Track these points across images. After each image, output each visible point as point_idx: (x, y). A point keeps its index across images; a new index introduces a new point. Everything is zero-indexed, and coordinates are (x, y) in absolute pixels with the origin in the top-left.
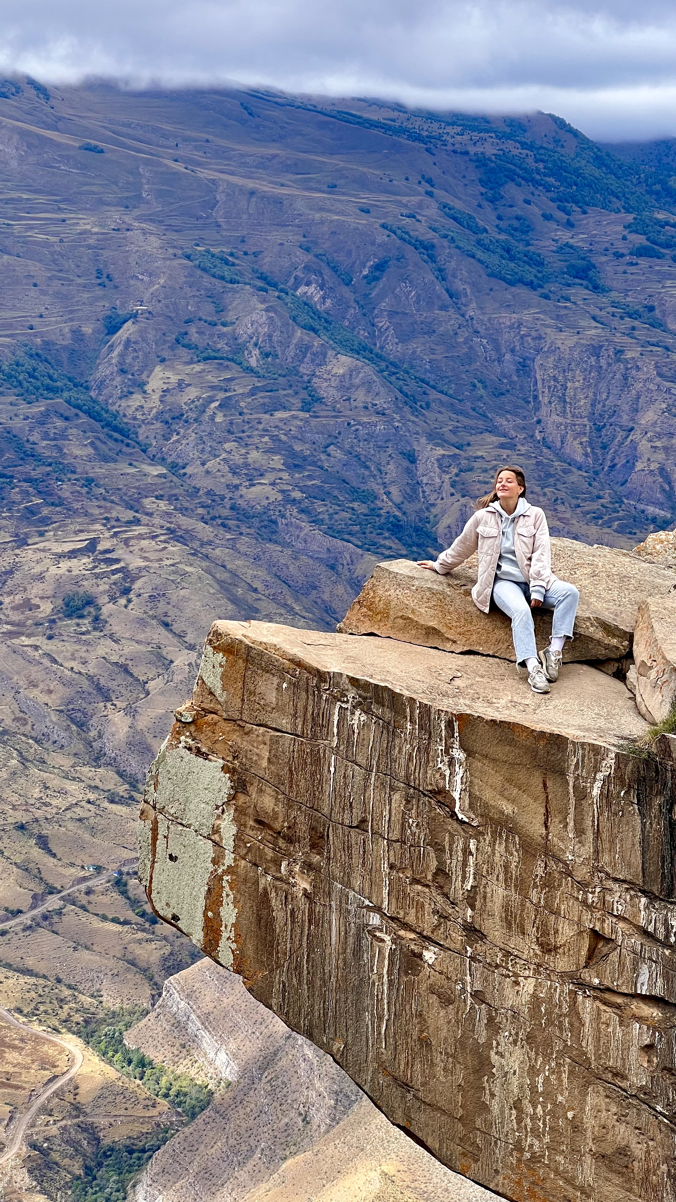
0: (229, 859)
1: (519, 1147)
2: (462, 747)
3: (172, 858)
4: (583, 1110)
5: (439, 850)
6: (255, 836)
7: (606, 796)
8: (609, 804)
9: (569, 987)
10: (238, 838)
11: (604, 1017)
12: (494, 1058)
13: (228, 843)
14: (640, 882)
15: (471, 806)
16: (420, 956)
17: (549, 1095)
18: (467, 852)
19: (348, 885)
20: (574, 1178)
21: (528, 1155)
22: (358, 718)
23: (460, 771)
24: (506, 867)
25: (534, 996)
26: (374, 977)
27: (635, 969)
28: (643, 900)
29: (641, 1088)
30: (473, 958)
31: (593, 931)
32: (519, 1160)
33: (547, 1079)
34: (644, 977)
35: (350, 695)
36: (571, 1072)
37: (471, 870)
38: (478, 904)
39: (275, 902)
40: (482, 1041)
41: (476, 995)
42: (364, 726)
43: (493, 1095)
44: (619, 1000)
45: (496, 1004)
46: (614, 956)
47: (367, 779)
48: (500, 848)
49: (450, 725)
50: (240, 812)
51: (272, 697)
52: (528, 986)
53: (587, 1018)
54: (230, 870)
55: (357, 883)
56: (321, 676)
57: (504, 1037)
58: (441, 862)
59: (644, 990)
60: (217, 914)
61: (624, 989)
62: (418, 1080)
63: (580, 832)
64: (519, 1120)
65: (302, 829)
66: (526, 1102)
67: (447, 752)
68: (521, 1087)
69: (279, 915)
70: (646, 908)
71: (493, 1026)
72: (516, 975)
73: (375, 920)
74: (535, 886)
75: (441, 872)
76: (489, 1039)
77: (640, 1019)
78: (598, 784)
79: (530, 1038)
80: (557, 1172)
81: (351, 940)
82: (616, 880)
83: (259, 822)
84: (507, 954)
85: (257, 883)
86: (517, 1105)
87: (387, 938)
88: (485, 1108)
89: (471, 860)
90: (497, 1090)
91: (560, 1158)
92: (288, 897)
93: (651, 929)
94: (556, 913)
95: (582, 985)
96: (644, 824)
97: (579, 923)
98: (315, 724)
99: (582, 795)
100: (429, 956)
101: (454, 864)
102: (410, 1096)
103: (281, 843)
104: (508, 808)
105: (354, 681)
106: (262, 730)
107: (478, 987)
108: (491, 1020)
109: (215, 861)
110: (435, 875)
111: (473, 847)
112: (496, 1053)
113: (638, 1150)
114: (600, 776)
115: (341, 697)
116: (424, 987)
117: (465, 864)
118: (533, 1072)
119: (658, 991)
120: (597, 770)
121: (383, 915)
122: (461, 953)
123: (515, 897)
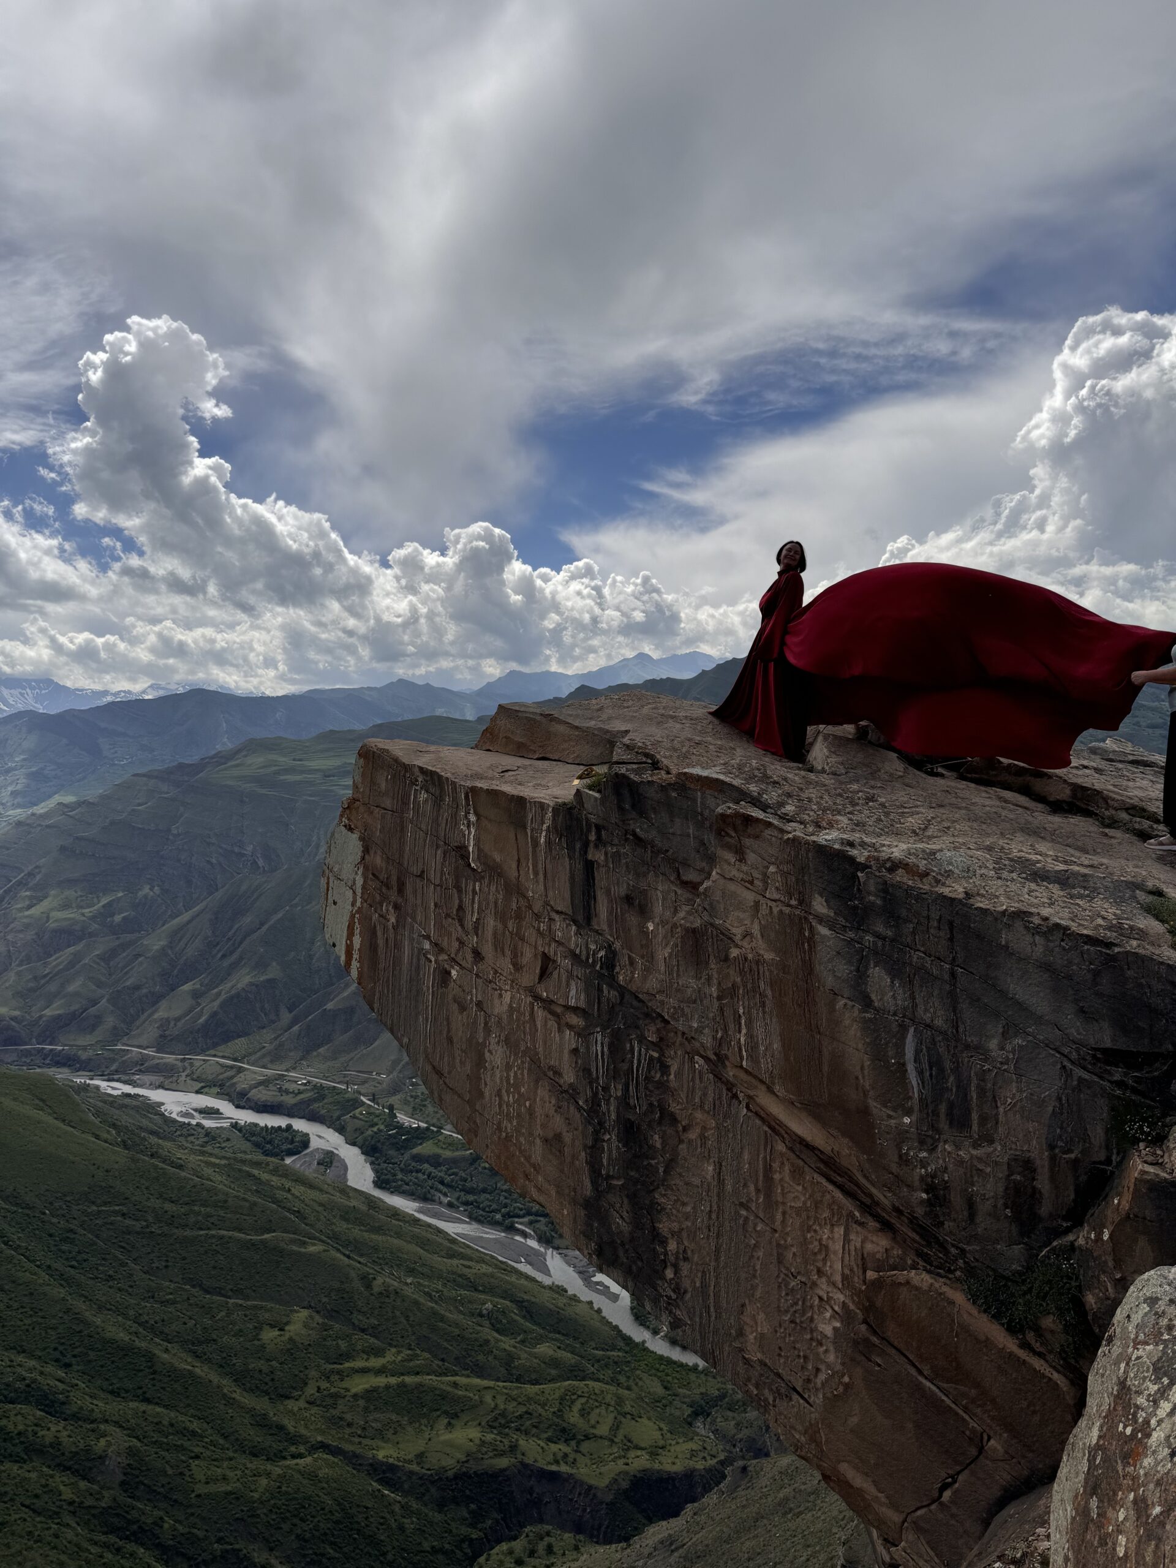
0: (358, 904)
1: (499, 1129)
2: (476, 814)
3: (335, 903)
4: (535, 1100)
5: (460, 891)
6: (373, 884)
7: (549, 842)
8: (551, 850)
9: (530, 999)
10: (364, 887)
11: (550, 1023)
12: (487, 1055)
13: (359, 891)
14: (570, 913)
15: (479, 858)
16: (449, 973)
17: (517, 1086)
18: (474, 892)
19: (414, 919)
20: (530, 1157)
21: (504, 1134)
22: (423, 796)
23: (473, 831)
24: (496, 903)
25: (510, 1006)
26: (425, 989)
27: (568, 985)
28: (574, 928)
29: (571, 1085)
30: (477, 975)
31: (544, 953)
32: (499, 1138)
33: (516, 1073)
34: (573, 993)
35: (420, 779)
36: (529, 1070)
37: (476, 906)
38: (480, 932)
39: (379, 934)
40: (481, 1040)
41: (479, 1004)
42: (426, 801)
43: (486, 1084)
44: (559, 1010)
45: (489, 1012)
46: (555, 974)
47: (425, 841)
48: (493, 888)
49: (467, 797)
50: (366, 868)
51: (383, 785)
52: (507, 997)
53: (539, 1024)
54: (359, 911)
55: (419, 918)
56: (407, 768)
57: (493, 1037)
58: (461, 901)
59: (572, 1002)
60: (352, 942)
61: (561, 1002)
62: (446, 1071)
63: (536, 874)
64: (500, 1106)
65: (394, 878)
66: (504, 1091)
67: (466, 817)
68: (501, 1079)
69: (381, 942)
70: (576, 934)
71: (487, 1030)
72: (501, 989)
73: (427, 946)
74: (511, 918)
75: (460, 908)
76: (485, 1040)
77: (570, 1027)
78: (544, 834)
79: (507, 1041)
80: (521, 1151)
81: (415, 960)
82: (558, 912)
83: (373, 875)
84: (496, 972)
85: (371, 919)
86: (499, 1094)
87: (433, 959)
88: (481, 1094)
89: (477, 898)
90: (488, 1080)
91: (522, 1139)
92: (385, 929)
93: (578, 952)
94: (522, 939)
95: (537, 997)
96: (571, 864)
97: (536, 948)
98: (403, 803)
99: (535, 843)
100: (454, 973)
101: (467, 901)
102: (441, 1082)
103: (384, 890)
104: (498, 857)
105: (421, 769)
106: (378, 810)
107: (480, 998)
108: (486, 1024)
109: (353, 904)
110: (458, 910)
111: (477, 888)
112: (490, 1051)
113: (567, 1138)
114: (545, 826)
115: (414, 782)
116: (450, 996)
117: (473, 902)
118: (508, 1067)
119: (582, 1004)
120: (543, 823)
121: (431, 942)
122: (471, 971)
123: (500, 926)
